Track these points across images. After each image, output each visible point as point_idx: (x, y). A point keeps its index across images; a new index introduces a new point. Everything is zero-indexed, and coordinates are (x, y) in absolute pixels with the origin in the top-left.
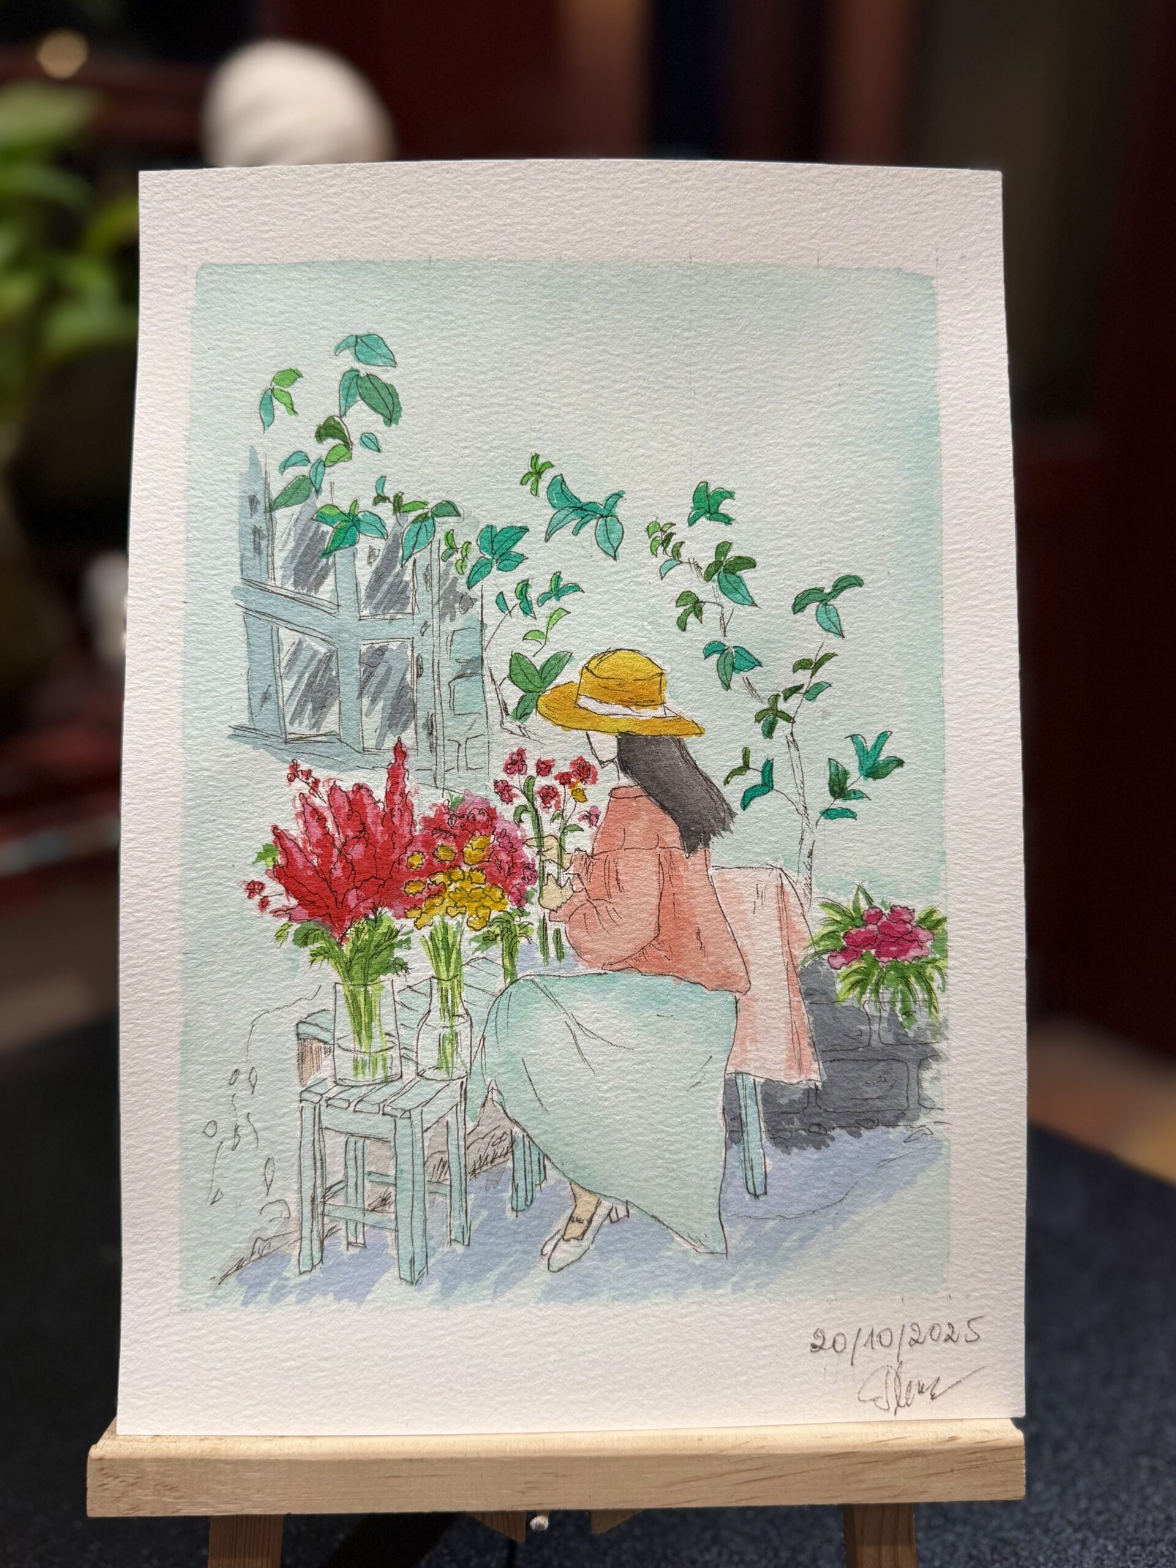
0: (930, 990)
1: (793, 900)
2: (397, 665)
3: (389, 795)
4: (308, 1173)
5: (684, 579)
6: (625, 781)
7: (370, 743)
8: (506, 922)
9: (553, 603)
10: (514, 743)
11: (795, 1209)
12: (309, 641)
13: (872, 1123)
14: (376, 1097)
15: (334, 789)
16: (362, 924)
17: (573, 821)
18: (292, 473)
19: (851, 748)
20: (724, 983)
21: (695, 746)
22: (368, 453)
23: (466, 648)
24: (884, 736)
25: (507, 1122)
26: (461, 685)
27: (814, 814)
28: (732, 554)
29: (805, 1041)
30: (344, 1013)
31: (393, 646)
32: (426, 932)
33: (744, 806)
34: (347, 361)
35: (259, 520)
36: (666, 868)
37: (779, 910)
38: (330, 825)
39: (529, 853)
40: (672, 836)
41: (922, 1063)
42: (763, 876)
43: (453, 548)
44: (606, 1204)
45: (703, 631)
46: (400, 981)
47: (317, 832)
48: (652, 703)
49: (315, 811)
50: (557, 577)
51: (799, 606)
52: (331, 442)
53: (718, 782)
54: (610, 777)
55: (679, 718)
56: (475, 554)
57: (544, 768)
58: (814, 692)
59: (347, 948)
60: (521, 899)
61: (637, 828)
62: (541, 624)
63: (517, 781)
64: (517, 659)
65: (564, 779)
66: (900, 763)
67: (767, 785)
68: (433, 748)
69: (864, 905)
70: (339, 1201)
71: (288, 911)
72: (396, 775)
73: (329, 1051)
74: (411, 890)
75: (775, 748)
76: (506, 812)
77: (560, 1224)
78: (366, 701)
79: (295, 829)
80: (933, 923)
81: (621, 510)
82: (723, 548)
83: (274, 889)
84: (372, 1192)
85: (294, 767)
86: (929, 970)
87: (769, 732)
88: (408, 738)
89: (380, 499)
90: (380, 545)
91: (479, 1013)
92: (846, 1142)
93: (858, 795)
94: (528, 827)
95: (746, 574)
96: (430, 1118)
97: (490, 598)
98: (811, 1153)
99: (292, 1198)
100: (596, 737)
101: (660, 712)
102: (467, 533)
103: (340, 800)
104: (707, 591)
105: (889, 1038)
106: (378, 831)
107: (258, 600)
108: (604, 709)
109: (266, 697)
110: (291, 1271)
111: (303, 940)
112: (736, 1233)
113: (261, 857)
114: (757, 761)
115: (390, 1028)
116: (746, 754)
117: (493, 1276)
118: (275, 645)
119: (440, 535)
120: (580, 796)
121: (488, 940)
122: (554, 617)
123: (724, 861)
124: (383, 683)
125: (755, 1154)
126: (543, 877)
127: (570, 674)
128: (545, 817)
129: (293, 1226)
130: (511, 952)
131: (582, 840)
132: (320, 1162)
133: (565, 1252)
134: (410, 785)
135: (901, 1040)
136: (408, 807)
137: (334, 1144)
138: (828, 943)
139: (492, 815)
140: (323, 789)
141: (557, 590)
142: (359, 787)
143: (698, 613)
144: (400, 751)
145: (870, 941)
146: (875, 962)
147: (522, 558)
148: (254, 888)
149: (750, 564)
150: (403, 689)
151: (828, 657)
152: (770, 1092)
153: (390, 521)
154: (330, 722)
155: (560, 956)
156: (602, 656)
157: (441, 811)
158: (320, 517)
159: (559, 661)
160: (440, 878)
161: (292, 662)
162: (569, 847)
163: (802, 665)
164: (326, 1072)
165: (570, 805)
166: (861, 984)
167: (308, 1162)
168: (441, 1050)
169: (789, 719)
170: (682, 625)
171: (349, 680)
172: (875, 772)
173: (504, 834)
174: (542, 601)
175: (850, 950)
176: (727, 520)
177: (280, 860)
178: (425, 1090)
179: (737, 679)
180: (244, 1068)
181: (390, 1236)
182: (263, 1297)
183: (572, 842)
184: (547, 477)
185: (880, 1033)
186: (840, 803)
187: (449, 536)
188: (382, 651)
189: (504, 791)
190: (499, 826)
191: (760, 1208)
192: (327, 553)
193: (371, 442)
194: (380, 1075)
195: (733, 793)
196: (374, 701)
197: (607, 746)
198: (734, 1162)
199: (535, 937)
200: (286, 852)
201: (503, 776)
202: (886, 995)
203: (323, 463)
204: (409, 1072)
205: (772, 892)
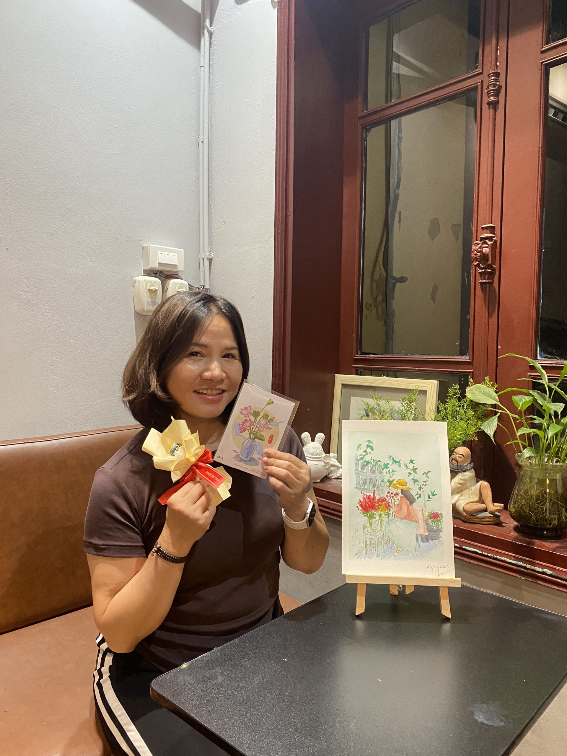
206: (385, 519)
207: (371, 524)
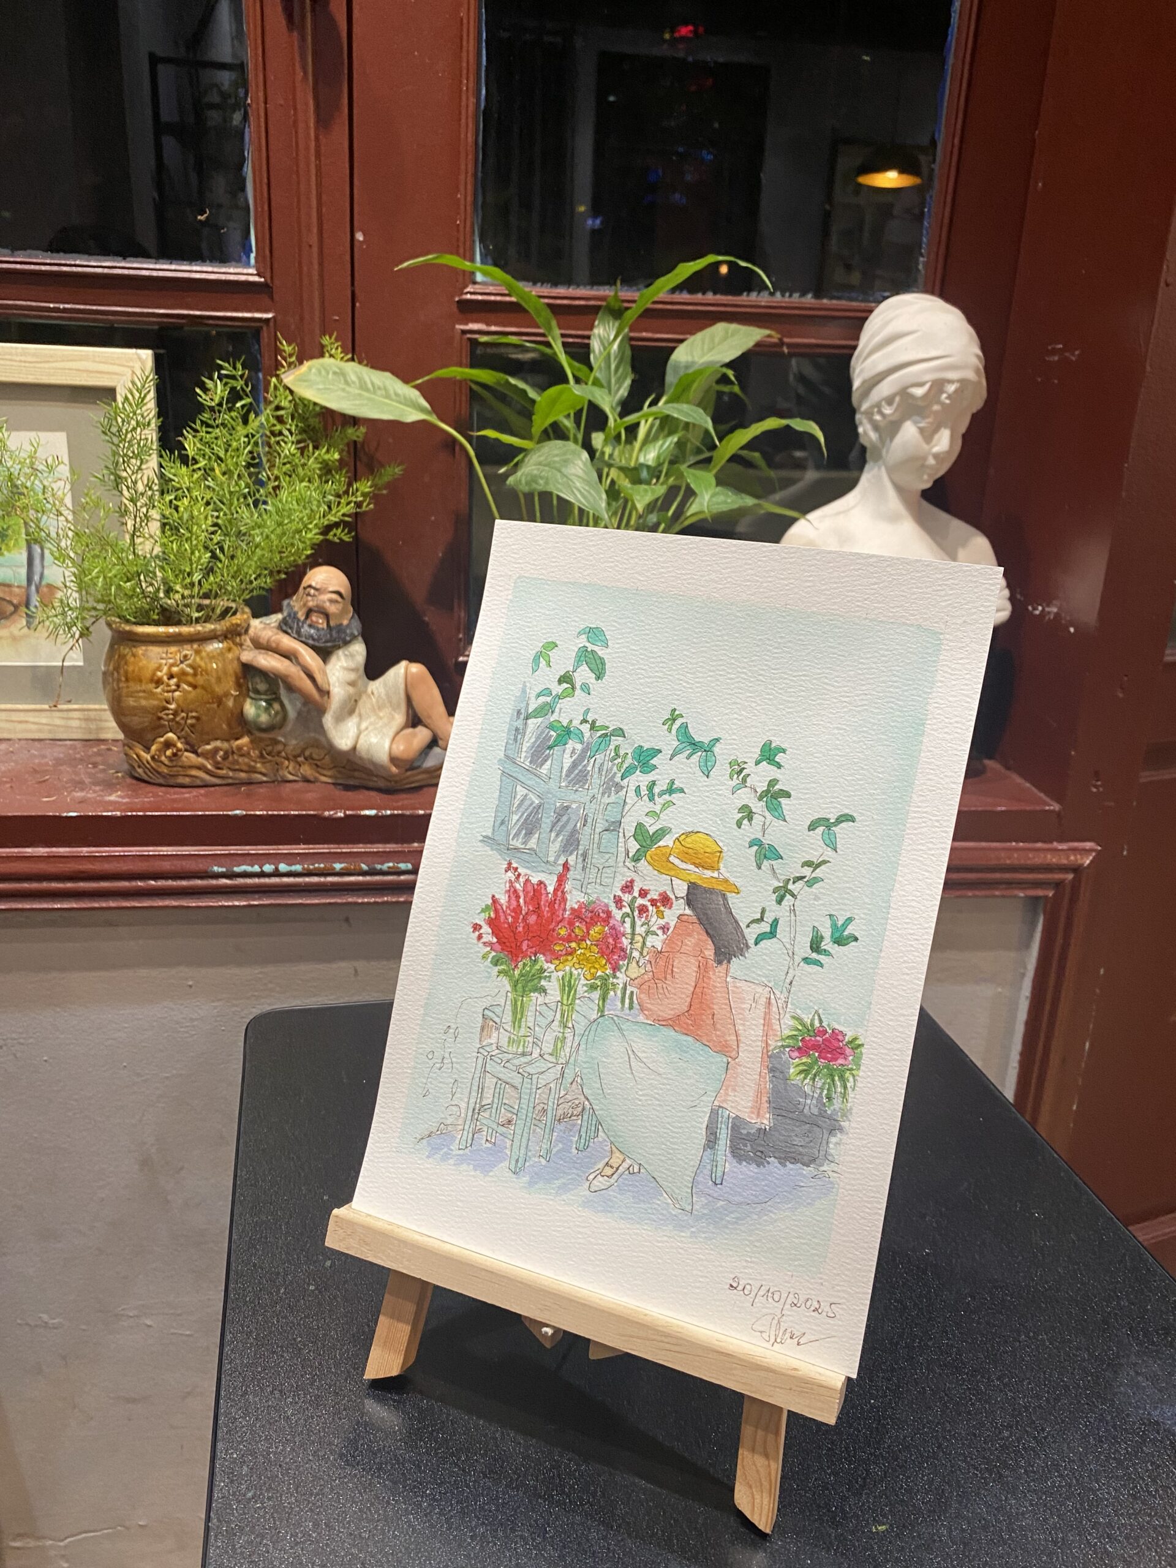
0: (845, 1087)
1: (775, 1009)
2: (573, 817)
3: (556, 890)
4: (474, 1094)
5: (746, 797)
6: (688, 911)
7: (551, 859)
8: (605, 979)
9: (666, 797)
10: (629, 875)
11: (737, 1199)
12: (531, 795)
13: (795, 1161)
14: (516, 1062)
15: (527, 881)
16: (527, 961)
17: (654, 928)
18: (542, 699)
19: (828, 923)
20: (723, 1049)
21: (732, 899)
22: (583, 694)
23: (613, 814)
24: (850, 920)
25: (582, 1097)
26: (606, 835)
27: (798, 959)
28: (777, 787)
29: (765, 1099)
30: (509, 1008)
31: (574, 806)
32: (560, 974)
33: (756, 944)
34: (582, 641)
35: (519, 724)
36: (703, 970)
37: (765, 1013)
38: (521, 901)
39: (625, 942)
40: (710, 953)
41: (831, 1132)
42: (760, 989)
43: (617, 755)
44: (628, 1162)
45: (752, 831)
46: (541, 1000)
47: (514, 903)
48: (712, 868)
49: (515, 891)
50: (672, 782)
51: (812, 827)
52: (565, 685)
53: (743, 926)
54: (680, 908)
55: (726, 881)
56: (629, 761)
57: (643, 893)
58: (811, 882)
59: (517, 972)
60: (616, 968)
61: (690, 942)
62: (658, 808)
63: (627, 898)
64: (640, 826)
65: (653, 902)
66: (856, 939)
67: (772, 934)
68: (584, 868)
69: (817, 1024)
70: (486, 1114)
71: (491, 944)
72: (561, 880)
73: (497, 1029)
74: (557, 948)
75: (781, 912)
76: (617, 914)
77: (600, 1165)
78: (553, 835)
79: (503, 899)
80: (856, 1045)
81: (717, 749)
82: (773, 783)
83: (486, 929)
84: (504, 1115)
85: (510, 864)
86: (847, 1074)
87: (779, 901)
88: (572, 860)
89: (584, 721)
90: (579, 747)
91: (579, 1029)
92: (776, 1167)
93: (826, 953)
94: (628, 925)
95: (783, 801)
96: (542, 1082)
97: (632, 788)
98: (753, 1167)
99: (463, 1105)
100: (676, 881)
101: (716, 875)
102: (627, 749)
103: (530, 888)
104: (758, 807)
105: (815, 1111)
106: (546, 910)
107: (510, 768)
108: (683, 866)
109: (502, 823)
110: (455, 1146)
111: (496, 962)
112: (700, 1202)
113: (483, 911)
114: (769, 917)
115: (531, 1025)
116: (763, 911)
117: (558, 1183)
118: (514, 796)
119: (612, 747)
120: (660, 914)
121: (593, 988)
122: (665, 806)
123: (738, 974)
124: (564, 827)
125: (720, 1158)
126: (630, 958)
127: (667, 841)
128: (638, 923)
129: (460, 1122)
130: (604, 998)
131: (656, 941)
132: (481, 1089)
133: (600, 1182)
134: (568, 887)
135: (822, 1114)
136: (564, 900)
137: (490, 1082)
138: (791, 1042)
139: (609, 914)
140: (522, 880)
141: (670, 790)
142: (541, 883)
143: (750, 819)
144: (566, 866)
145: (816, 1047)
146: (816, 1062)
147: (655, 767)
148: (476, 927)
149: (788, 795)
150: (574, 831)
151: (824, 862)
152: (737, 1125)
153: (587, 734)
154: (533, 843)
155: (631, 1007)
156: (688, 834)
157: (582, 906)
158: (551, 727)
159: (663, 832)
160: (573, 945)
161: (520, 805)
162: (649, 944)
163: (807, 864)
164: (493, 1040)
165: (654, 919)
166: (806, 1072)
167: (475, 1088)
168: (555, 1045)
169: (793, 895)
170: (739, 824)
171: (547, 821)
172: (840, 941)
173: (613, 928)
174: (660, 795)
175: (802, 1051)
176: (779, 766)
177: (493, 915)
178: (542, 1065)
179: (766, 864)
180: (453, 1026)
181: (509, 1143)
182: (438, 1156)
183: (651, 941)
184: (678, 723)
185: (810, 1106)
186: (814, 955)
187: (617, 748)
188: (567, 808)
189: (618, 902)
190: (612, 922)
191: (716, 1191)
192: (550, 748)
193: (586, 688)
194: (520, 1050)
195: (751, 934)
196: (557, 835)
197: (682, 889)
198: (706, 1160)
199: (619, 993)
200: (496, 911)
201: (619, 893)
202: (819, 1083)
203: (559, 697)
204: (536, 1054)
205: (763, 1001)
206: (587, 1007)
207: (518, 1013)
